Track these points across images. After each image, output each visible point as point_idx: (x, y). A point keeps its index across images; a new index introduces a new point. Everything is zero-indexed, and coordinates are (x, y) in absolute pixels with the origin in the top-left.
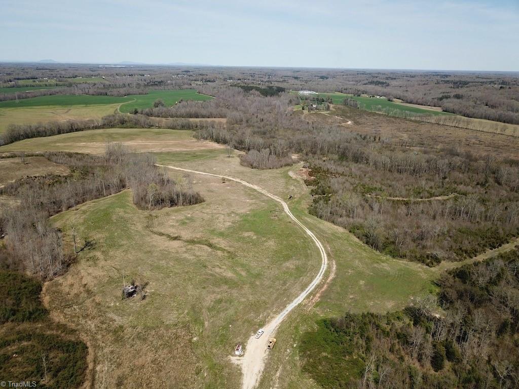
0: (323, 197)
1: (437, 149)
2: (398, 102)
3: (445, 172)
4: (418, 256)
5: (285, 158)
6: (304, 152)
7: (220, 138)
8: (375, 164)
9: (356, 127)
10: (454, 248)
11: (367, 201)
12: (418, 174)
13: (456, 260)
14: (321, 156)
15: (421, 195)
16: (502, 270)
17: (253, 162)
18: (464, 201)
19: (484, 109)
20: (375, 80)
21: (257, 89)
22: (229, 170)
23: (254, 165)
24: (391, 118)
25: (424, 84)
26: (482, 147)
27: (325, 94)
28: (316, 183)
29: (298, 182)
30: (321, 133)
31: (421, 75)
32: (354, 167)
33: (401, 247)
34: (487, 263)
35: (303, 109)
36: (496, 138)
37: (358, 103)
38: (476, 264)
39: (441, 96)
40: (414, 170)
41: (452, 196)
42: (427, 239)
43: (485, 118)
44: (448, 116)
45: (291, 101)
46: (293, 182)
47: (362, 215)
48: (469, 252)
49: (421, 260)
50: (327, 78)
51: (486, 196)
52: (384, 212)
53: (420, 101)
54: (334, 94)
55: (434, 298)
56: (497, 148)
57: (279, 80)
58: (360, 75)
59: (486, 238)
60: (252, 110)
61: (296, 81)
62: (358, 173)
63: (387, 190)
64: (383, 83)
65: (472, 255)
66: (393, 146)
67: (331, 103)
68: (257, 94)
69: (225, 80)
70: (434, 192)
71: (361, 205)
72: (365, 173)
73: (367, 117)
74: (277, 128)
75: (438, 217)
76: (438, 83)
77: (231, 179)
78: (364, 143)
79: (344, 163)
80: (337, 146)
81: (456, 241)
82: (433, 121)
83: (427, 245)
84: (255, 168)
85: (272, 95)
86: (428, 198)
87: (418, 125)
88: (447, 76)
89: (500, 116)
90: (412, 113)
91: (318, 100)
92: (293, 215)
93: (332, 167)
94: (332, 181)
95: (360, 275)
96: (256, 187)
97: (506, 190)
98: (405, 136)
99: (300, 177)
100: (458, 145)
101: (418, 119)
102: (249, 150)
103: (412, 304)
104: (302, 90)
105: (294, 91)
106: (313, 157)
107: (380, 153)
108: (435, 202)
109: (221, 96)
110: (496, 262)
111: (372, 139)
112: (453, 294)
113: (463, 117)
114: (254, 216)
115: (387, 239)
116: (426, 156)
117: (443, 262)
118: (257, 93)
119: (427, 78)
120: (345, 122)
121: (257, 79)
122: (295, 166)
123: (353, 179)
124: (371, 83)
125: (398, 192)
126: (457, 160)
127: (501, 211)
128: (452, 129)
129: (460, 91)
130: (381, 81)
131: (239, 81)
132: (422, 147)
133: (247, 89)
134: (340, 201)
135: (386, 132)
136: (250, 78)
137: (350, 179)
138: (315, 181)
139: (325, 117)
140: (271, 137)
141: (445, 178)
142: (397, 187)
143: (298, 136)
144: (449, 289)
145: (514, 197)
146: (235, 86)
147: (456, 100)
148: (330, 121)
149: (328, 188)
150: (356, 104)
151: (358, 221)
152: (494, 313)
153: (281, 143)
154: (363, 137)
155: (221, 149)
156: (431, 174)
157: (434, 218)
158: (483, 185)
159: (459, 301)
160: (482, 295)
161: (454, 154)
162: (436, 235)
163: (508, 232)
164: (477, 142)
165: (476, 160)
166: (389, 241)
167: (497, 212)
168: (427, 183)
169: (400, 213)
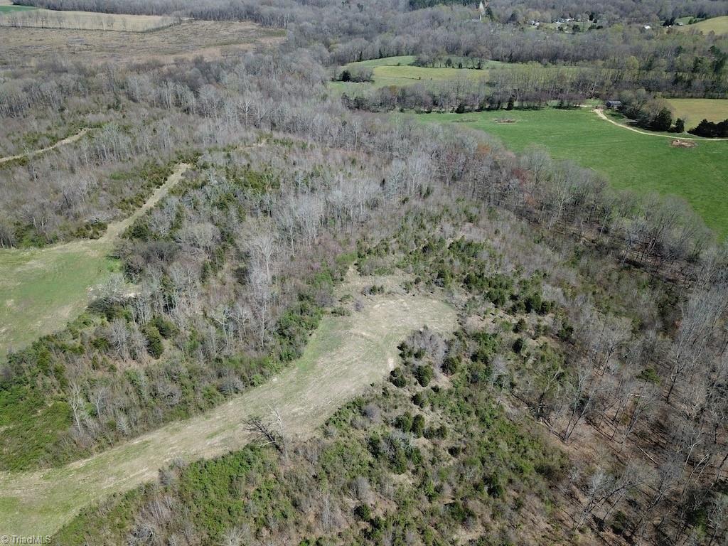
1: (31, 67)
3: (59, 100)
4: (74, 231)
10: (115, 202)
12: (20, 114)
13: (125, 217)
15: (40, 143)
16: (179, 207)
18: (102, 135)
26: (93, 53)
33: (45, 229)
34: (161, 206)
36: (107, 36)
38: (149, 212)
40: (11, 108)
41: (83, 133)
42: (76, 203)
43: (80, 9)
44: (25, 12)
48: (134, 201)
49: (81, 234)
51: (126, 122)
55: (119, 276)
56: (113, 51)
59: (147, 175)
65: (140, 203)
70: (56, 135)
75: (77, 169)
81: (113, 193)
82: (5, 23)
83: (79, 212)
86: (51, 144)
89: (98, 3)
97: (146, 108)
100: (59, 56)
103: (94, 298)
108: (64, 149)
110: (168, 200)
112: (138, 261)
113: (49, 11)
115: (18, 224)
116: (19, 81)
117: (109, 226)
126: (69, 79)
127: (151, 137)
128: (41, 31)
132: (7, 68)
141: (62, 110)
144: (131, 257)
145: (158, 114)
152: (190, 261)
156: (39, 108)
157: (73, 171)
158: (116, 108)
159: (149, 265)
160: (170, 246)
161: (59, 71)
162: (85, 193)
163: (167, 161)
164: (85, 47)
165: (93, 74)
166: (22, 227)
167: (146, 138)
168: (40, 124)
169: (20, 181)
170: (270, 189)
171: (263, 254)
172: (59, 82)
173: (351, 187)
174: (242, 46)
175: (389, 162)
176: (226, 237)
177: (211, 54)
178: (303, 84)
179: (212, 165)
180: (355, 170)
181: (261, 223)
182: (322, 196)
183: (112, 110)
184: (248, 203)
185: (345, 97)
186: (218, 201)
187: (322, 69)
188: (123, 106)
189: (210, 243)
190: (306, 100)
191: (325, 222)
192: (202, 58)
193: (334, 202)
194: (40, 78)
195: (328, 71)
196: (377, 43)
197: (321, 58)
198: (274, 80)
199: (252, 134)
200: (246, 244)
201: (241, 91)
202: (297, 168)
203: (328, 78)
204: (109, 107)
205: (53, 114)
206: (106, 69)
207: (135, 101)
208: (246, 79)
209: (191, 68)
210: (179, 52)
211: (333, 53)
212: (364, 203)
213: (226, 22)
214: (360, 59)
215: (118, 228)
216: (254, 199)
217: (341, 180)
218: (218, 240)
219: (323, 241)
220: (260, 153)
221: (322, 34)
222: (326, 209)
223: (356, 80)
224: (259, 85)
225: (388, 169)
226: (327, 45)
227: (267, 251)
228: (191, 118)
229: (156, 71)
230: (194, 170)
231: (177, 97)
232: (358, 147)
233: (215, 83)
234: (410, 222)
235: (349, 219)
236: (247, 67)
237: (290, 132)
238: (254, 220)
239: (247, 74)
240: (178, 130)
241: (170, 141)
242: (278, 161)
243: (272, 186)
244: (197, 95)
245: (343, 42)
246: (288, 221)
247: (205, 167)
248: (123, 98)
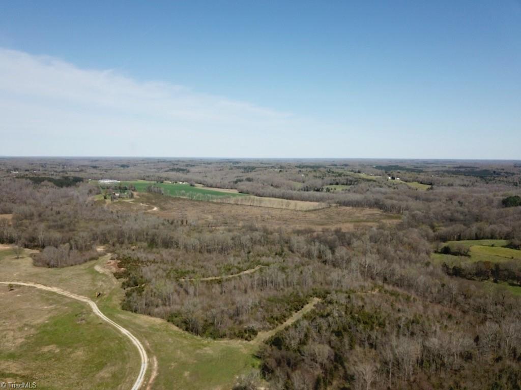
0: (136, 289)
1: (239, 226)
2: (199, 187)
3: (249, 247)
4: (237, 332)
5: (89, 251)
6: (111, 242)
7: (5, 237)
8: (185, 247)
9: (162, 212)
10: (266, 317)
11: (181, 286)
12: (226, 252)
13: (270, 329)
14: (130, 245)
15: (232, 271)
16: (308, 329)
17: (50, 261)
18: (267, 271)
19: (271, 190)
20: (176, 167)
21: (50, 180)
22: (18, 273)
23: (52, 263)
24: (195, 202)
25: (220, 170)
26: (274, 221)
27: (128, 182)
28: (126, 274)
29: (107, 276)
30: (127, 222)
31: (217, 163)
32: (165, 253)
33: (220, 327)
34: (295, 326)
35: (105, 198)
36: (284, 212)
37: (162, 189)
38: (287, 329)
39: (235, 180)
40: (222, 249)
41: (257, 268)
42: (242, 314)
43: (273, 197)
44: (243, 197)
45: (90, 191)
46: (101, 276)
47: (178, 301)
48: (279, 318)
49: (240, 336)
50: (128, 167)
51: (285, 264)
52: (200, 294)
53: (219, 185)
54: (137, 182)
55: (257, 371)
56: (285, 221)
57: (75, 169)
58: (160, 163)
59: (291, 302)
60: (45, 202)
61: (95, 171)
62: (170, 258)
63: (200, 271)
64: (183, 170)
65: (282, 321)
66: (201, 228)
67: (134, 190)
68: (50, 186)
69: (8, 171)
70: (242, 267)
71: (176, 291)
72: (177, 257)
73: (173, 203)
74: (76, 220)
75: (249, 291)
76: (231, 169)
77: (22, 284)
78: (172, 227)
79: (154, 250)
80: (145, 233)
81: (267, 311)
82: (232, 202)
83: (243, 320)
84: (53, 266)
85: (68, 185)
86: (238, 273)
87: (219, 206)
88: (237, 163)
89: (283, 194)
90: (214, 196)
91: (120, 188)
92: (104, 314)
93: (142, 255)
94: (144, 270)
95: (184, 366)
96: (55, 289)
97: (299, 257)
98: (210, 218)
99: (108, 270)
100: (255, 221)
101: (219, 201)
102: (43, 247)
103: (238, 384)
104: (102, 179)
105: (93, 181)
106: (121, 247)
107: (189, 235)
108: (244, 276)
109: (4, 189)
110: (301, 323)
111: (180, 223)
112: (272, 363)
113: (256, 197)
114: (55, 324)
115: (206, 321)
116: (231, 234)
117: (259, 333)
118: (50, 184)
119: (222, 165)
120: (151, 209)
121: (50, 169)
122: (101, 259)
123: (165, 265)
124: (173, 170)
125: (210, 272)
126: (257, 235)
127: (298, 276)
128: (249, 207)
129: (251, 175)
130: (182, 168)
131: (27, 173)
132: (226, 226)
133: (37, 180)
134: (154, 290)
135: (192, 215)
136: (41, 168)
137: (162, 266)
138: (125, 273)
139: (129, 205)
140: (71, 230)
141: (249, 252)
142: (209, 267)
143: (102, 227)
144: (268, 359)
145: (306, 262)
146: (22, 177)
147: (248, 183)
148: (135, 208)
149: (140, 279)
150: (160, 191)
151: (175, 308)
152: (308, 372)
153: (83, 235)
154: (170, 222)
155: (6, 250)
156: (237, 250)
157: (246, 291)
158: (280, 255)
159: (279, 368)
160: (296, 357)
161: (252, 229)
162: (250, 308)
163: (306, 294)
164: (270, 217)
165: (271, 233)
166: (208, 323)
167: (295, 277)
168: (235, 259)
169: (215, 293)
170: (377, 328)
171: (365, 380)
172: (251, 236)
173: (447, 338)
174: (369, 224)
175: (483, 322)
176: (338, 359)
177: (347, 227)
178: (412, 253)
179: (336, 302)
180: (451, 324)
181: (367, 353)
182: (420, 340)
183: (277, 256)
184: (359, 335)
185: (445, 266)
186: (336, 329)
187: (427, 243)
188: (285, 254)
189: (325, 361)
190: (413, 264)
191: (420, 363)
192: (340, 229)
193: (430, 347)
194: (242, 233)
195: (432, 246)
196: (474, 228)
197: (427, 236)
198: (389, 247)
199: (368, 284)
200: (352, 368)
201: (364, 253)
202: (400, 315)
203: (432, 250)
204: (276, 254)
205: (243, 254)
206: (279, 231)
207: (293, 252)
208: (369, 245)
209: (332, 235)
210: (326, 224)
211: (436, 233)
212: (458, 353)
213: (360, 208)
214: (459, 239)
215: (265, 335)
216: (364, 333)
217: (438, 329)
218: (332, 360)
219: (418, 380)
220: (373, 299)
221: (428, 220)
222: (422, 352)
223: (455, 254)
224: (378, 250)
225: (482, 328)
226: (433, 227)
227: (369, 378)
228: (327, 267)
229: (309, 234)
230: (323, 304)
231: (320, 252)
232: (455, 306)
233: (346, 246)
234: (504, 380)
235: (443, 364)
236: (371, 238)
237: (398, 286)
238: (361, 349)
239: (370, 242)
240: (317, 274)
241: (310, 281)
242: (386, 307)
243: (380, 325)
244: (333, 252)
245: (446, 226)
246: (390, 356)
247: (331, 302)
248: (286, 249)
